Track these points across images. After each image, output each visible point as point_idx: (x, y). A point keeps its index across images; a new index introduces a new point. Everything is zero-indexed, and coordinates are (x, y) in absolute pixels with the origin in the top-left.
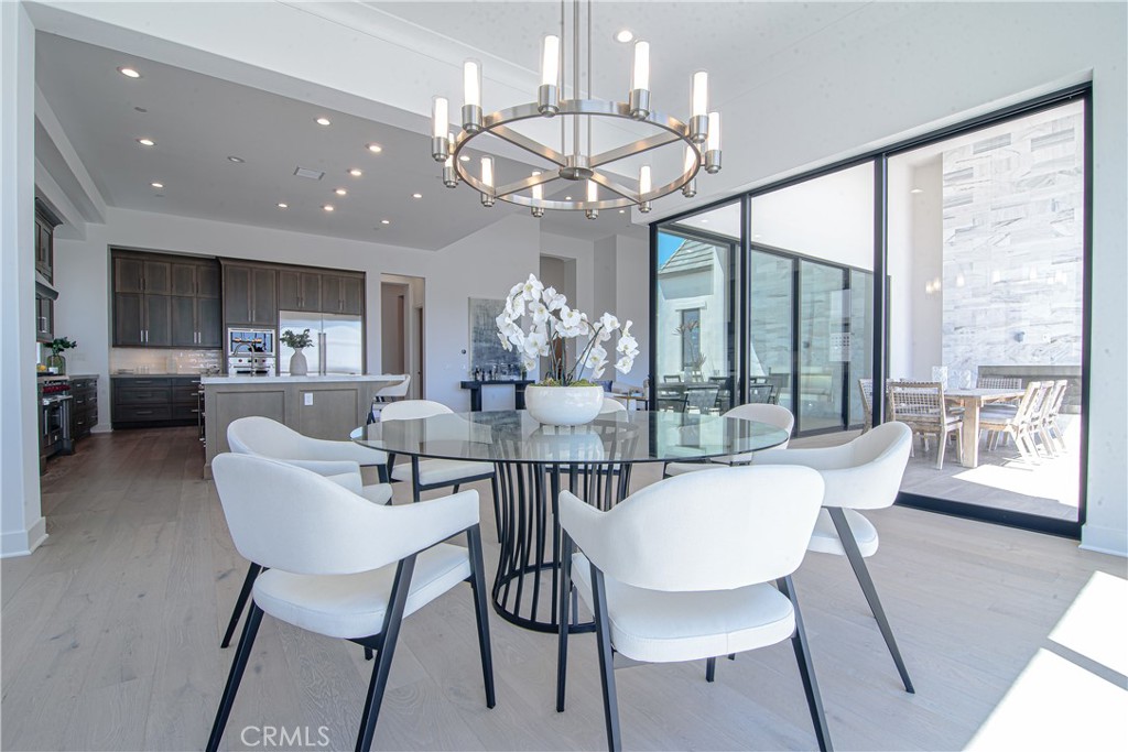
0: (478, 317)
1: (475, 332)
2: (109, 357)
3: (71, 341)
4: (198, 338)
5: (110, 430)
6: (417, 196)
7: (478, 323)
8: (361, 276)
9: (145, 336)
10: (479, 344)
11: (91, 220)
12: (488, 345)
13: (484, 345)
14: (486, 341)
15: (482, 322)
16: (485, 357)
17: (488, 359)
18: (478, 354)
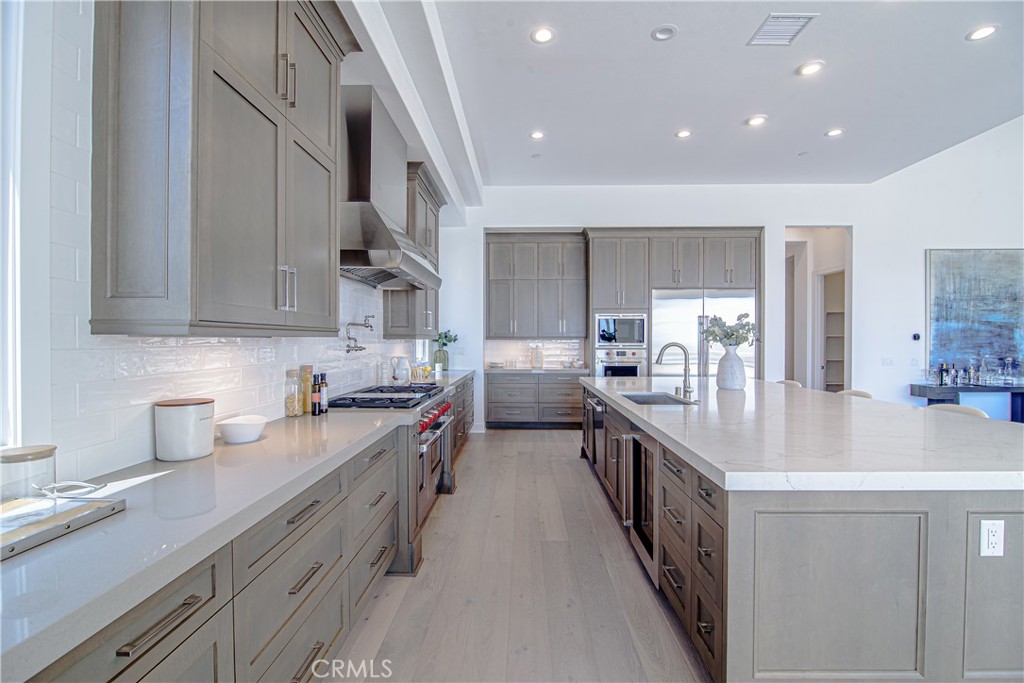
0: (943, 281)
1: (937, 304)
2: (484, 349)
3: (452, 334)
4: (563, 327)
5: (483, 430)
6: (835, 133)
7: (943, 290)
8: (755, 233)
9: (515, 326)
10: (945, 325)
11: (471, 205)
12: (961, 325)
13: (953, 324)
14: (957, 319)
15: (950, 288)
16: (954, 345)
17: (960, 348)
18: (942, 341)
